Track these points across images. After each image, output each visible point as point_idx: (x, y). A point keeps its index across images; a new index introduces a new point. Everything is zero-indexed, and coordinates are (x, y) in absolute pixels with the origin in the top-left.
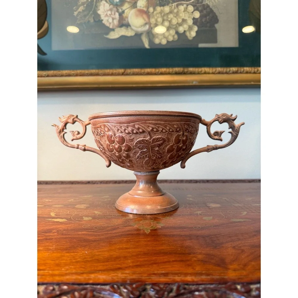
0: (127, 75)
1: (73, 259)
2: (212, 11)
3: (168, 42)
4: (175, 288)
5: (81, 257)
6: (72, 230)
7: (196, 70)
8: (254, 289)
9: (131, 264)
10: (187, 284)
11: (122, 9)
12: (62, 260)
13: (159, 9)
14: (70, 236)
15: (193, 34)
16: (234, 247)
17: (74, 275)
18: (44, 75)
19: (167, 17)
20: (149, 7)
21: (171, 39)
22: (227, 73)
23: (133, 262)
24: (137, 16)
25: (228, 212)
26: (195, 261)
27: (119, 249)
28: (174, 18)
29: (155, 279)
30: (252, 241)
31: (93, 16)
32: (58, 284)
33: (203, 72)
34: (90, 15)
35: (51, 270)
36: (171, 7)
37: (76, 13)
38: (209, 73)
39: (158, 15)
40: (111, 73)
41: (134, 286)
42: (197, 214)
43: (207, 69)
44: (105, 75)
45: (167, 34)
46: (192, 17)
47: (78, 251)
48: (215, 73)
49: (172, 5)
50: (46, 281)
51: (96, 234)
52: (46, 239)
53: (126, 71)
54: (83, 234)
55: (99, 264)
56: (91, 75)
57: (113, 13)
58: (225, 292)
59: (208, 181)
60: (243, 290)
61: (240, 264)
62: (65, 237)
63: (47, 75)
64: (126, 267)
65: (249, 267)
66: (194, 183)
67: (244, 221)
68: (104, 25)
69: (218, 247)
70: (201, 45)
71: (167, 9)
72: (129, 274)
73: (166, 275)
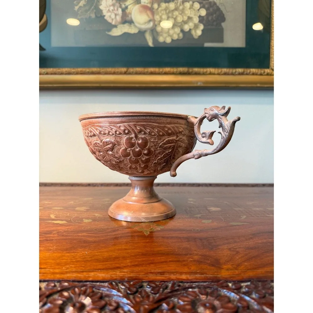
0: (130, 74)
1: (73, 259)
2: (218, 9)
3: (173, 40)
4: (170, 285)
5: (81, 257)
6: (72, 232)
7: (201, 70)
8: (244, 287)
9: (129, 264)
10: (182, 282)
11: (125, 5)
12: (62, 260)
13: (164, 5)
14: (70, 238)
15: (199, 32)
16: (230, 249)
17: (74, 273)
18: (43, 73)
19: (173, 14)
20: (154, 3)
21: (175, 37)
22: (232, 74)
23: (131, 262)
24: (141, 12)
25: (227, 215)
26: (191, 261)
27: (119, 250)
28: (180, 16)
29: (152, 277)
30: (248, 244)
31: (95, 11)
32: (59, 281)
33: (208, 72)
34: (91, 9)
35: (52, 269)
36: (176, 4)
37: (76, 8)
38: (214, 74)
39: (162, 12)
40: (113, 72)
41: (132, 283)
42: (197, 218)
43: (212, 70)
44: (106, 73)
45: (171, 32)
46: (198, 15)
47: (78, 251)
48: (221, 74)
49: (178, 2)
50: (47, 279)
51: (96, 235)
52: (47, 240)
53: (129, 70)
54: (84, 236)
55: (99, 264)
56: (93, 73)
57: (116, 9)
58: (217, 289)
59: (211, 185)
60: (234, 287)
61: (234, 265)
62: (65, 238)
63: (46, 73)
64: (125, 267)
65: (242, 267)
66: (197, 186)
67: (243, 225)
68: (106, 21)
69: (214, 249)
70: (207, 45)
71: (172, 6)
72: (127, 272)
73: (162, 273)
